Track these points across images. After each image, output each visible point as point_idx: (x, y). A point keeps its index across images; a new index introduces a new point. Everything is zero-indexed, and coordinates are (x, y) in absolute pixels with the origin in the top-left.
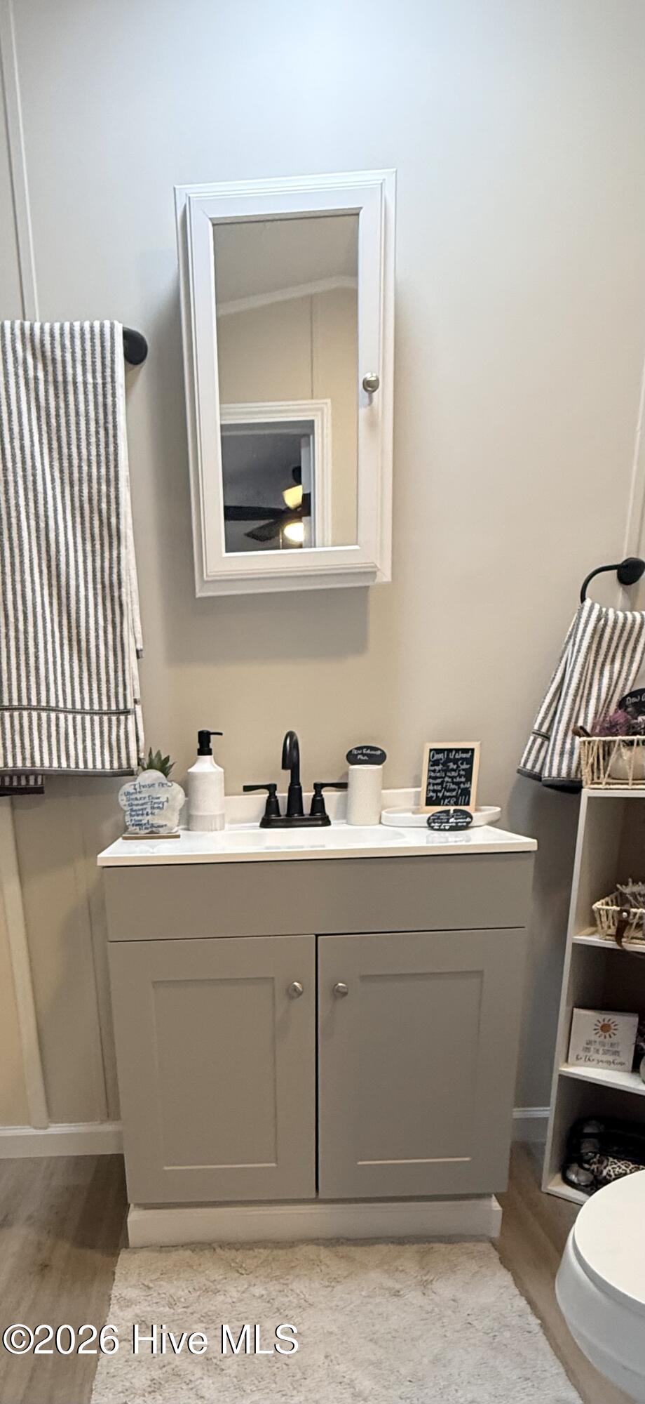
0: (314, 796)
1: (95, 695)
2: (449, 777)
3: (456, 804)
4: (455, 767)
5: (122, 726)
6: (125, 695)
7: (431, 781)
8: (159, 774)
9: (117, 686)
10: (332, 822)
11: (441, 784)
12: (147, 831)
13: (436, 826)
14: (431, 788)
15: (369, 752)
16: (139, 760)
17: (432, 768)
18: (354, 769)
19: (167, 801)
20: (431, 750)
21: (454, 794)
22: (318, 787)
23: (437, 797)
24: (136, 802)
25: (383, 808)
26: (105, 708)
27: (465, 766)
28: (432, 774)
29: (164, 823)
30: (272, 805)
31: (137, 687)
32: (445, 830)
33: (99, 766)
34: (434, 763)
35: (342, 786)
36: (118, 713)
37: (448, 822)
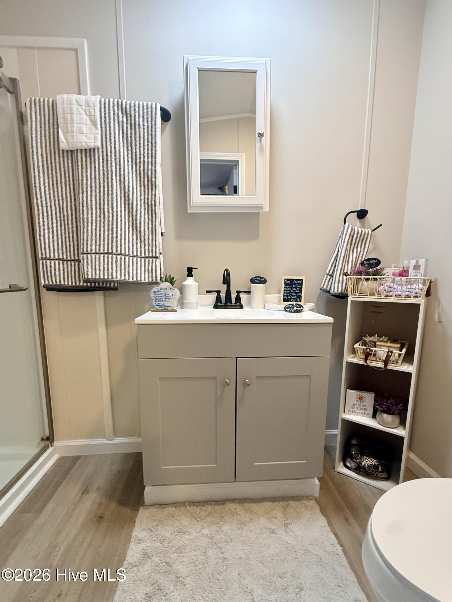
0: (237, 296)
1: (143, 250)
2: (293, 290)
3: (296, 301)
4: (295, 286)
5: (154, 263)
6: (156, 251)
7: (285, 292)
8: (169, 284)
9: (152, 247)
10: (244, 307)
11: (290, 293)
12: (162, 308)
13: (288, 310)
14: (285, 294)
15: (259, 279)
16: (161, 278)
17: (286, 287)
18: (253, 286)
19: (172, 296)
20: (285, 279)
21: (295, 297)
22: (238, 292)
23: (288, 298)
24: (158, 296)
25: (266, 302)
26: (147, 255)
27: (299, 286)
28: (286, 289)
29: (170, 305)
30: (218, 299)
31: (161, 248)
32: (292, 312)
33: (143, 279)
34: (286, 284)
35: (248, 292)
36: (153, 258)
37: (293, 309)
